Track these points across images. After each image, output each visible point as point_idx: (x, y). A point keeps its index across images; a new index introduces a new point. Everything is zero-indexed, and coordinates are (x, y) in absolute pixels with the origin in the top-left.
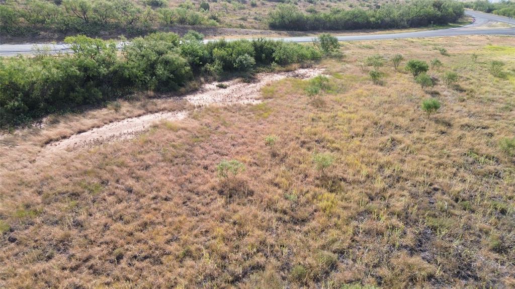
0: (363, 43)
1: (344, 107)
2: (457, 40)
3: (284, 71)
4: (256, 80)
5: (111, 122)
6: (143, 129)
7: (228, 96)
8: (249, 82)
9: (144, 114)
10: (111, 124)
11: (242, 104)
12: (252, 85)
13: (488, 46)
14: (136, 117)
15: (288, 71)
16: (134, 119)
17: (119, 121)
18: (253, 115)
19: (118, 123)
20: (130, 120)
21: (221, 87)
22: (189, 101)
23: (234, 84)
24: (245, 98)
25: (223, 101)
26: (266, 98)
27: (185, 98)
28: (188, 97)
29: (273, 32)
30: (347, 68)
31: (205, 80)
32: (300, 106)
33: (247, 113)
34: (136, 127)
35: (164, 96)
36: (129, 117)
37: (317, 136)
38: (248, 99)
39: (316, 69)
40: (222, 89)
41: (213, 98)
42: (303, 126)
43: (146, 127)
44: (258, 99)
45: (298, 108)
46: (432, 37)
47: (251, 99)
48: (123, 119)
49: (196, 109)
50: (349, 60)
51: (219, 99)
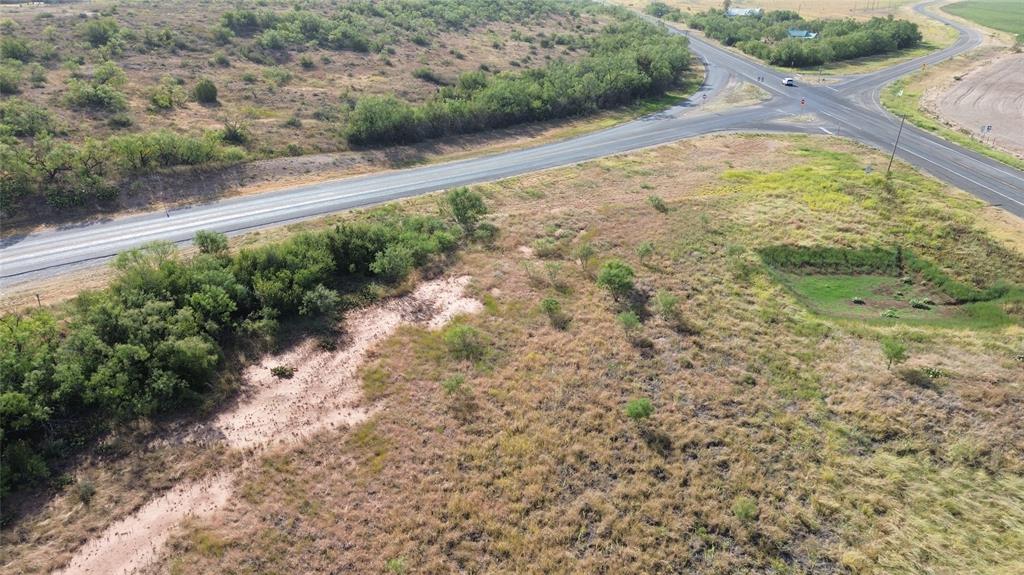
0: (525, 184)
1: (508, 414)
2: (680, 157)
3: (395, 297)
4: (344, 338)
5: (84, 541)
6: (155, 559)
7: (300, 404)
8: (332, 349)
9: (146, 499)
10: (85, 548)
11: (330, 427)
12: (341, 356)
13: (727, 172)
14: (130, 514)
15: (400, 296)
16: (129, 520)
17: (99, 537)
18: (354, 462)
19: (98, 541)
20: (119, 527)
21: (283, 374)
22: (226, 433)
23: (304, 359)
24: (332, 406)
25: (293, 423)
26: (372, 399)
27: (218, 425)
28: (224, 421)
29: (357, 156)
30: (505, 273)
31: (246, 357)
32: (434, 423)
33: (343, 458)
34: (140, 553)
35: (173, 425)
36: (115, 519)
37: (471, 521)
38: (337, 407)
39: (451, 280)
40: (284, 381)
41: (271, 417)
42: (445, 490)
43: (158, 549)
44: (358, 406)
45: (431, 430)
46: (639, 150)
47: (344, 406)
48: (106, 527)
49: (245, 464)
50: (505, 245)
51: (284, 420)
